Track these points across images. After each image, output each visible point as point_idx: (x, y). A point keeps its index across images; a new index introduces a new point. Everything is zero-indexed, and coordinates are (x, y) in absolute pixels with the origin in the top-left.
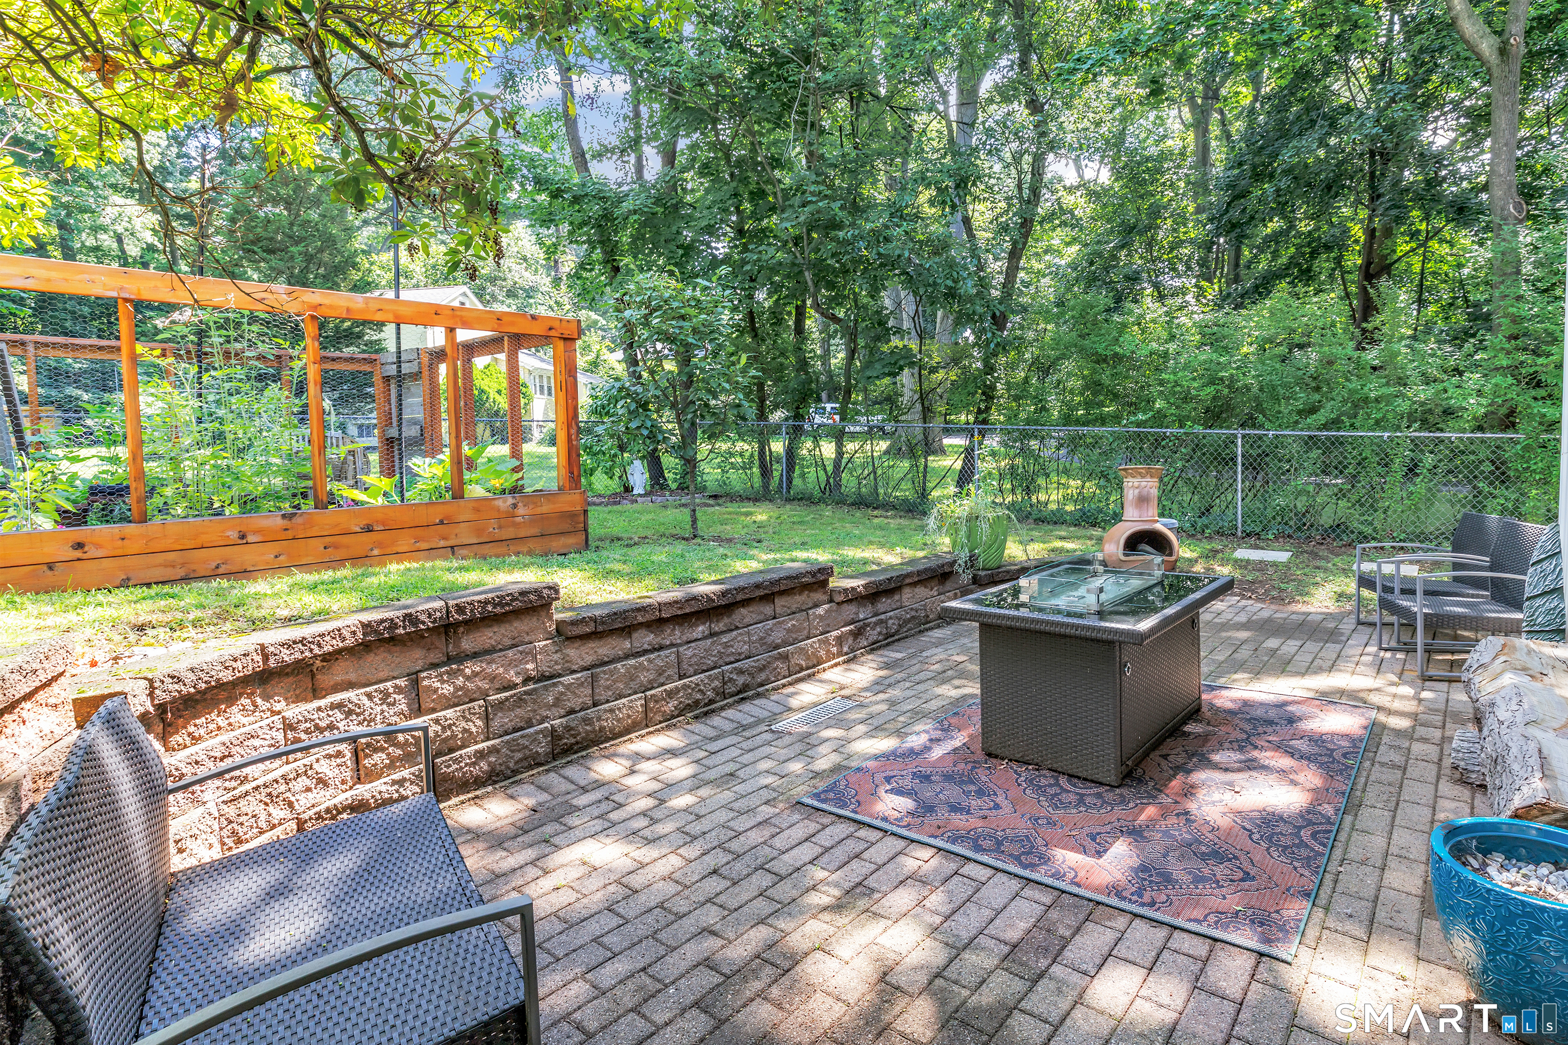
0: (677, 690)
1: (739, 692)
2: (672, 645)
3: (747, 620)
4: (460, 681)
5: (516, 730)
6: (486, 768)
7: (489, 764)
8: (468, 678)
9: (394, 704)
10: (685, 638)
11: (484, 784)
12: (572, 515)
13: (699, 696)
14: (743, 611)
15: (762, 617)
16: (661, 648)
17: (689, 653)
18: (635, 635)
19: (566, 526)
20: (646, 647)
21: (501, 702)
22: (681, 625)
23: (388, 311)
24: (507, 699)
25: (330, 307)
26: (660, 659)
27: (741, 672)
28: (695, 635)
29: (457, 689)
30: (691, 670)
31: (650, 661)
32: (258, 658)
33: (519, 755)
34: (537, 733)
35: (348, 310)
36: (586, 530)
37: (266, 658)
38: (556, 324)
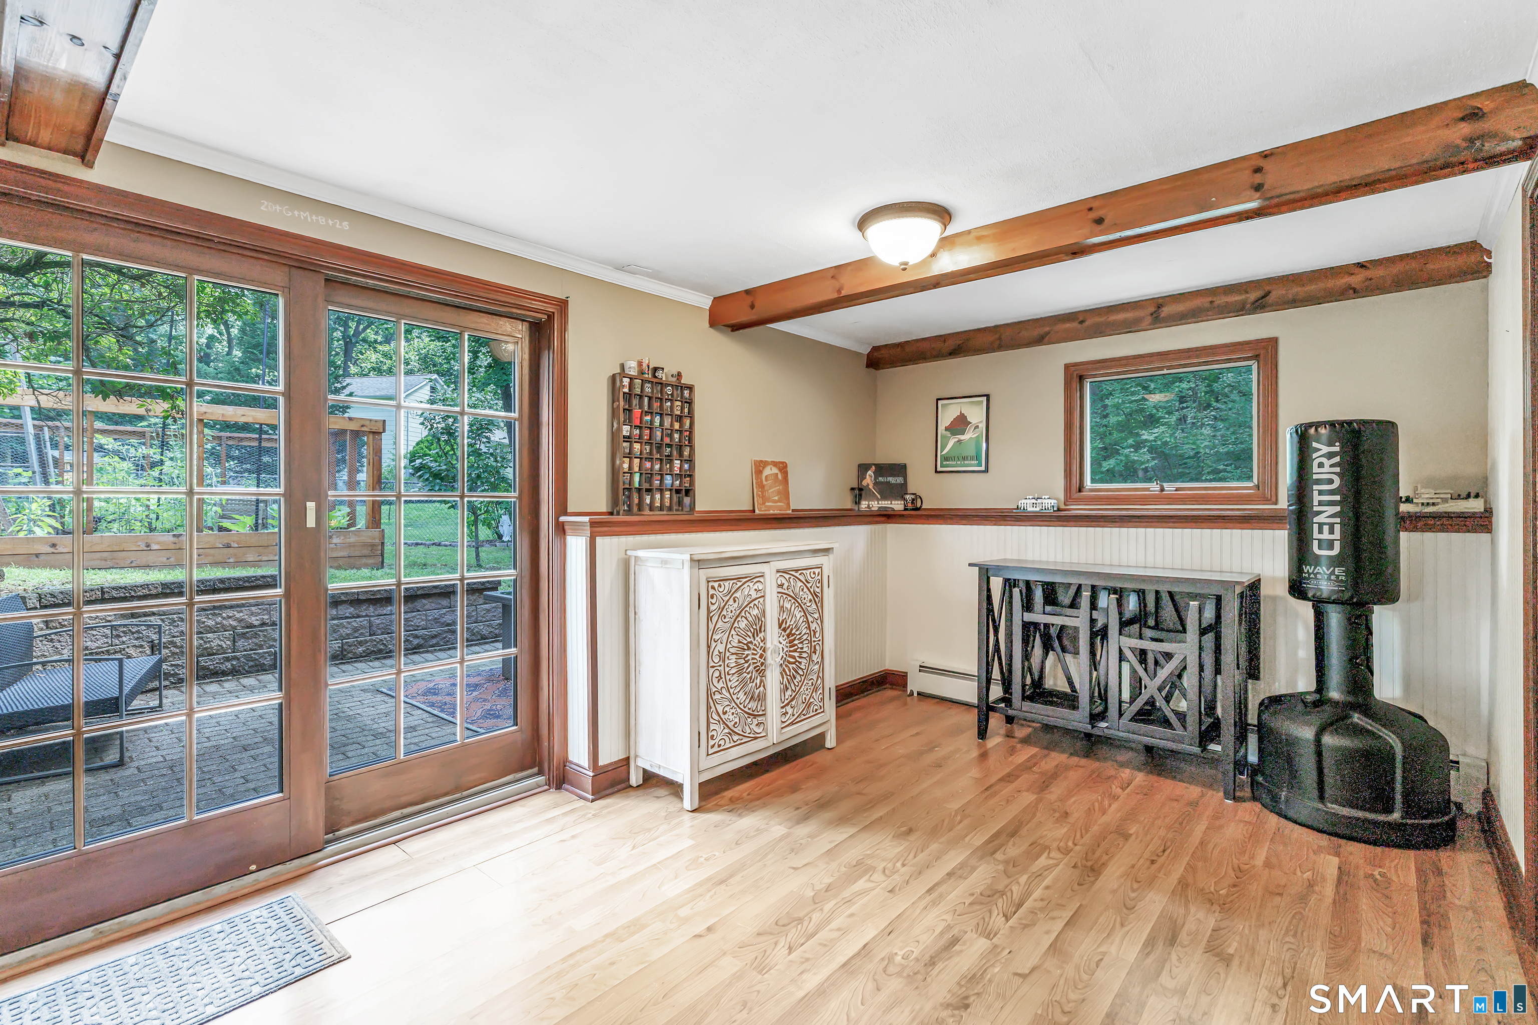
0: (366, 642)
1: (415, 648)
2: (367, 616)
3: (427, 607)
4: (219, 619)
5: (251, 650)
6: (229, 666)
7: (232, 665)
8: (224, 618)
9: (177, 626)
10: (377, 613)
11: (227, 675)
12: (373, 546)
13: (382, 647)
14: (424, 601)
15: (440, 606)
16: (359, 617)
17: (378, 622)
18: (339, 607)
19: (366, 552)
20: (347, 615)
21: (244, 634)
22: (374, 605)
23: (249, 416)
24: (247, 632)
25: (212, 414)
26: (356, 623)
27: (416, 637)
28: (385, 612)
29: (217, 623)
30: (379, 631)
31: (349, 623)
32: (100, 593)
33: (251, 663)
34: (265, 653)
35: (223, 415)
36: (382, 555)
37: (103, 593)
38: (367, 423)
